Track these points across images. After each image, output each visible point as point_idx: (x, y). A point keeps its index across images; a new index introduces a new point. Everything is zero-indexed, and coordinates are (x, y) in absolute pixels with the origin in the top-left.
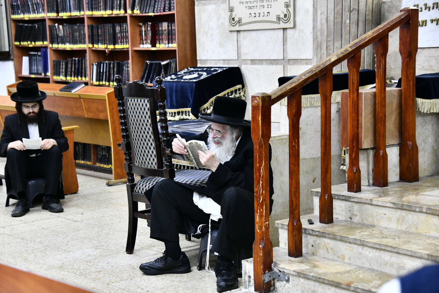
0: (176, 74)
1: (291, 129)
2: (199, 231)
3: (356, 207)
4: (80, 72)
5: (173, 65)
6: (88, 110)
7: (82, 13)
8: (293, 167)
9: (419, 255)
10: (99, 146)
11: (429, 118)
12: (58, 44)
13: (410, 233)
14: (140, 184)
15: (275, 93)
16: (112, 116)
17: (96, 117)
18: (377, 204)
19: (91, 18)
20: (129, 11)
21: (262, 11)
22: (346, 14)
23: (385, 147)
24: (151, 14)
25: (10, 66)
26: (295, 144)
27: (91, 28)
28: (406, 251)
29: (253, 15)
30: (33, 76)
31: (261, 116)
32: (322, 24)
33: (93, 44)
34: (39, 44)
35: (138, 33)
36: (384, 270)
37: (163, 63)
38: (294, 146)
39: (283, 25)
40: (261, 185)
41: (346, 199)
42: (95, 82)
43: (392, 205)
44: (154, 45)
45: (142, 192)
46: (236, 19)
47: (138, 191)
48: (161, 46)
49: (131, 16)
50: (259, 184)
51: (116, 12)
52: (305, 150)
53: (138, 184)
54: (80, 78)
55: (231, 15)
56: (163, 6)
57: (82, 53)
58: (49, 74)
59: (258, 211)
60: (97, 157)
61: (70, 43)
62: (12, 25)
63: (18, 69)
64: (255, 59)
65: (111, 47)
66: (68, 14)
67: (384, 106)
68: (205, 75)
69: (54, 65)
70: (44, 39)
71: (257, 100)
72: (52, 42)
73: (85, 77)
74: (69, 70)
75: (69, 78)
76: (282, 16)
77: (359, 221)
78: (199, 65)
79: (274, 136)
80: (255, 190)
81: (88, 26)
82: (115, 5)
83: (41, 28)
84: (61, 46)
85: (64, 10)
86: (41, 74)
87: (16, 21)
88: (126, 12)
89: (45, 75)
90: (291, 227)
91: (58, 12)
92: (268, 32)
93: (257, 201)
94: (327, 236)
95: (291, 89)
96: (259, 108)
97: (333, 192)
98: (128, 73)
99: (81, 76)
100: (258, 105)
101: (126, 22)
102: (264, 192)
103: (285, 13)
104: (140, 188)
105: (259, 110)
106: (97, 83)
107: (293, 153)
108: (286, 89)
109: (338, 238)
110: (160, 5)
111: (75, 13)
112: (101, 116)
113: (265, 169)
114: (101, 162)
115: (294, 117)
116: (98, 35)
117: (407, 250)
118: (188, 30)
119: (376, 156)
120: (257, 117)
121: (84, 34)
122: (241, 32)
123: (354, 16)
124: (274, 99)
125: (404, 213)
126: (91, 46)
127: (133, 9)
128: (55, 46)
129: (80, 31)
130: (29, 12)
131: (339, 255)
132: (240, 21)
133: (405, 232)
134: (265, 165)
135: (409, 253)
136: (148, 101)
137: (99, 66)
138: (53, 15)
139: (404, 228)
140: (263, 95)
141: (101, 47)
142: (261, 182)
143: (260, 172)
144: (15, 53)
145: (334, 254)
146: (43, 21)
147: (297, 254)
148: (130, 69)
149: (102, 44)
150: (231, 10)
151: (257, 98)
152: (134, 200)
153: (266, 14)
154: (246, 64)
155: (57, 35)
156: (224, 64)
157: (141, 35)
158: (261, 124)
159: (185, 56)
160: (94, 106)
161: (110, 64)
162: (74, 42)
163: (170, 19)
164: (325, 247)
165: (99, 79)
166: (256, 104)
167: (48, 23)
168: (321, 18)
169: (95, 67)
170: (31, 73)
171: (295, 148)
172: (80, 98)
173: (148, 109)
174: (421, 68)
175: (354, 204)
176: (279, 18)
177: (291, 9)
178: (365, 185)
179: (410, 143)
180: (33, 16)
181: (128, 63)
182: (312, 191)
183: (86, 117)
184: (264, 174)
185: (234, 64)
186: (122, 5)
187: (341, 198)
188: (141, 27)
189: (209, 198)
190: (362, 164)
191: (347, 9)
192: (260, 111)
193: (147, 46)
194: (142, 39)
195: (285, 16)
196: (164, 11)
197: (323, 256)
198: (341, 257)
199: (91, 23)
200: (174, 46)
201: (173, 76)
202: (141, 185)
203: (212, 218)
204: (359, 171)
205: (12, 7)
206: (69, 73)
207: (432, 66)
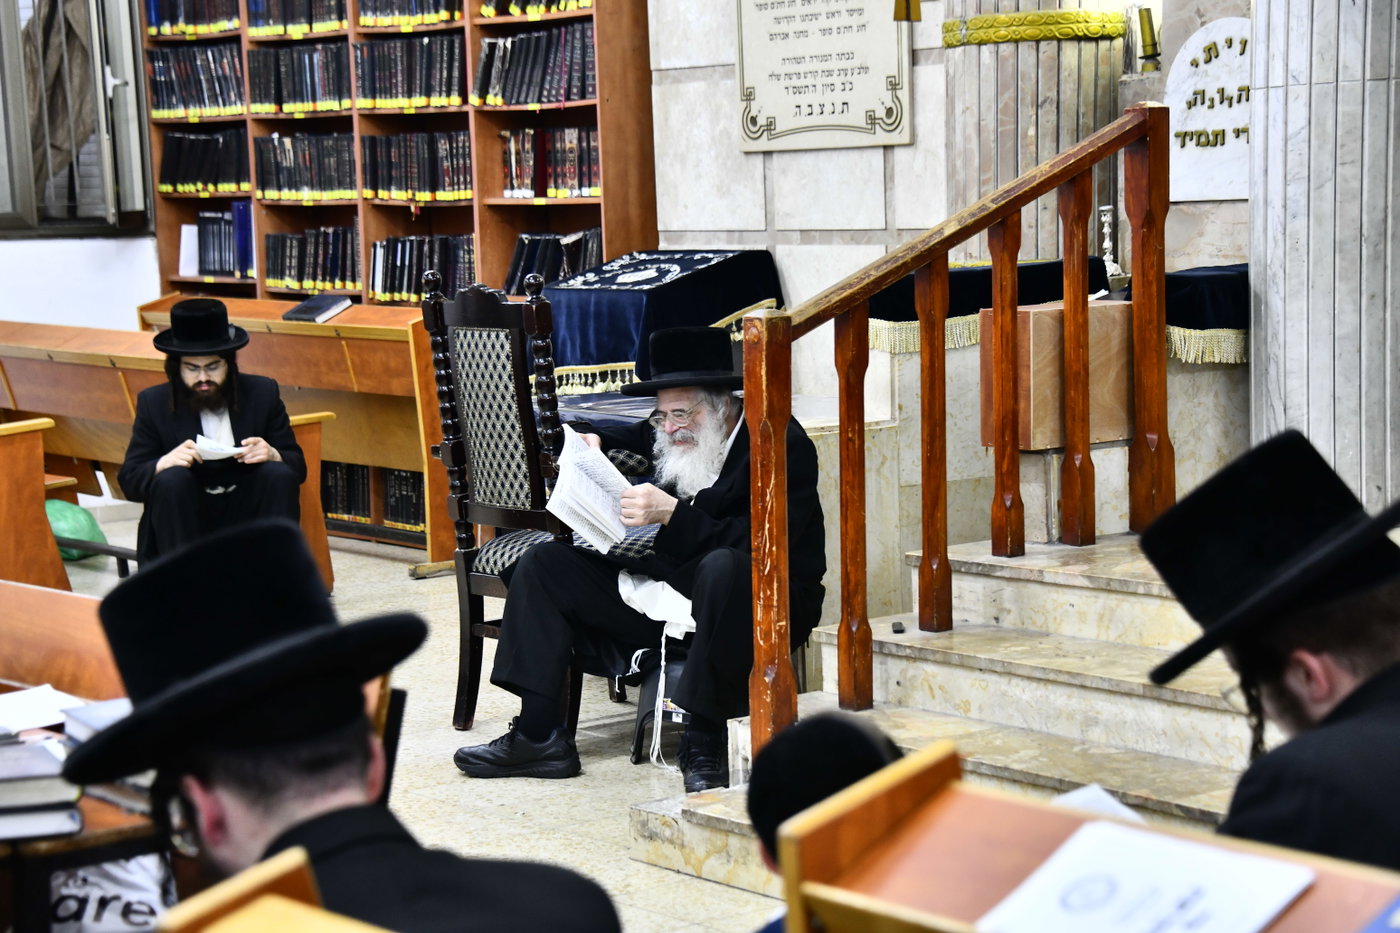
0: (598, 271)
1: (845, 399)
2: (635, 668)
3: (1009, 590)
4: (339, 266)
5: (592, 245)
6: (361, 370)
7: (346, 103)
8: (849, 490)
9: (1124, 688)
10: (391, 471)
11: (1206, 378)
12: (280, 188)
13: (1125, 647)
14: (488, 551)
15: (801, 311)
16: (425, 387)
17: (381, 391)
18: (1053, 581)
19: (371, 117)
20: (474, 100)
21: (828, 98)
22: (1027, 112)
23: (1088, 447)
24: (534, 107)
25: (144, 252)
26: (854, 435)
27: (370, 144)
28: (1100, 681)
29: (805, 110)
30: (209, 279)
31: (767, 365)
32: (966, 139)
33: (375, 188)
34: (227, 188)
35: (498, 157)
36: (1053, 731)
37: (566, 240)
38: (850, 440)
39: (882, 138)
40: (766, 532)
41: (984, 572)
42: (380, 295)
43: (1085, 583)
44: (541, 192)
45: (492, 571)
46: (761, 121)
47: (484, 569)
48: (561, 195)
49: (480, 112)
50: (764, 529)
51: (438, 101)
52: (913, 462)
53: (485, 551)
54: (338, 284)
55: (747, 110)
56: (564, 84)
57: (344, 214)
58: (253, 273)
59: (762, 595)
60: (386, 504)
61: (312, 187)
62: (155, 139)
63: (168, 261)
64: (813, 228)
65: (424, 196)
66: (308, 106)
67: (1082, 344)
68: (675, 272)
69: (268, 249)
70: (240, 176)
71: (756, 327)
72: (263, 185)
73: (354, 280)
74: (310, 260)
75: (308, 284)
76: (881, 113)
77: (1015, 624)
78: (662, 246)
79: (829, 427)
80: (755, 544)
81: (363, 140)
82: (436, 83)
83: (234, 144)
84: (288, 196)
85: (297, 96)
86: (231, 274)
87: (165, 127)
88: (465, 101)
89: (244, 276)
90: (844, 638)
91: (279, 102)
92: (843, 156)
93: (759, 570)
94: (931, 657)
95: (841, 300)
96: (762, 345)
97: (950, 556)
98: (471, 269)
99: (343, 279)
100: (760, 339)
101: (466, 127)
102: (774, 549)
103: (889, 104)
104: (488, 561)
105: (761, 352)
106: (387, 297)
107: (848, 456)
108: (830, 301)
109: (955, 660)
110: (557, 82)
111: (327, 105)
112: (397, 388)
113: (776, 493)
114: (396, 516)
115: (851, 371)
116: (390, 164)
117: (1101, 678)
118: (632, 149)
119: (1066, 469)
120: (758, 369)
121: (352, 163)
122: (775, 156)
123: (1048, 116)
124: (800, 324)
125: (1112, 600)
126: (368, 193)
127: (483, 93)
128: (272, 194)
129: (339, 153)
130: (201, 102)
131: (958, 702)
132: (770, 126)
133: (1115, 645)
134: (776, 485)
135: (1106, 686)
136: (507, 337)
137: (390, 251)
138: (267, 109)
139: (1112, 636)
140: (770, 316)
141: (398, 196)
142: (767, 526)
143: (764, 501)
144: (162, 215)
145: (946, 700)
146: (238, 125)
147: (859, 701)
148: (476, 257)
149: (400, 188)
150: (748, 96)
151: (757, 323)
152: (474, 591)
153: (839, 108)
154: (788, 242)
155: (278, 165)
156: (729, 242)
157: (506, 163)
158: (767, 386)
159: (625, 222)
160: (377, 359)
161: (421, 244)
162: (324, 184)
163: (584, 119)
164: (926, 685)
165: (391, 286)
166: (755, 337)
167: (252, 132)
168: (965, 122)
169: (380, 252)
170: (203, 271)
171: (854, 444)
172: (339, 337)
173: (508, 357)
174: (1215, 252)
175: (1004, 584)
176: (872, 119)
177: (904, 95)
179: (1153, 437)
180: (211, 112)
181: (470, 242)
182: (907, 556)
183: (356, 389)
184: (774, 504)
185: (755, 242)
186: (455, 81)
187: (974, 570)
188: (506, 141)
189: (661, 583)
190: (1034, 489)
191: (1029, 99)
192: (764, 353)
193: (523, 195)
194: (508, 175)
195: (889, 112)
196: (568, 98)
197: (921, 707)
198: (962, 705)
199: (371, 131)
200: (594, 193)
201: (591, 277)
202: (491, 552)
203: (668, 631)
204: (1018, 504)
205: (155, 86)
206: (309, 270)
207: (1240, 249)
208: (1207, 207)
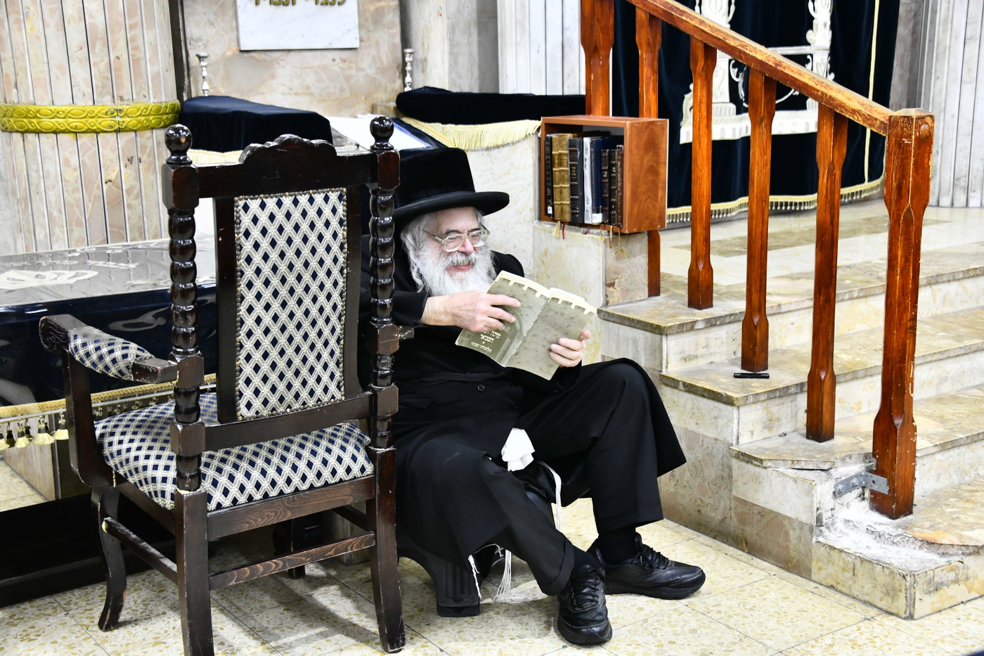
9: (974, 348)
145: (843, 409)
178: (642, 298)
208: (277, 55)
